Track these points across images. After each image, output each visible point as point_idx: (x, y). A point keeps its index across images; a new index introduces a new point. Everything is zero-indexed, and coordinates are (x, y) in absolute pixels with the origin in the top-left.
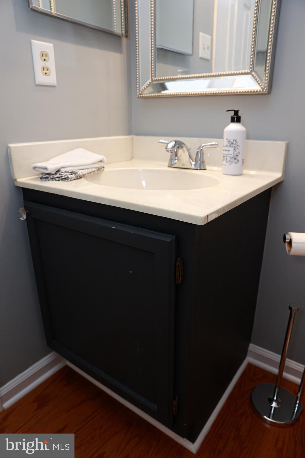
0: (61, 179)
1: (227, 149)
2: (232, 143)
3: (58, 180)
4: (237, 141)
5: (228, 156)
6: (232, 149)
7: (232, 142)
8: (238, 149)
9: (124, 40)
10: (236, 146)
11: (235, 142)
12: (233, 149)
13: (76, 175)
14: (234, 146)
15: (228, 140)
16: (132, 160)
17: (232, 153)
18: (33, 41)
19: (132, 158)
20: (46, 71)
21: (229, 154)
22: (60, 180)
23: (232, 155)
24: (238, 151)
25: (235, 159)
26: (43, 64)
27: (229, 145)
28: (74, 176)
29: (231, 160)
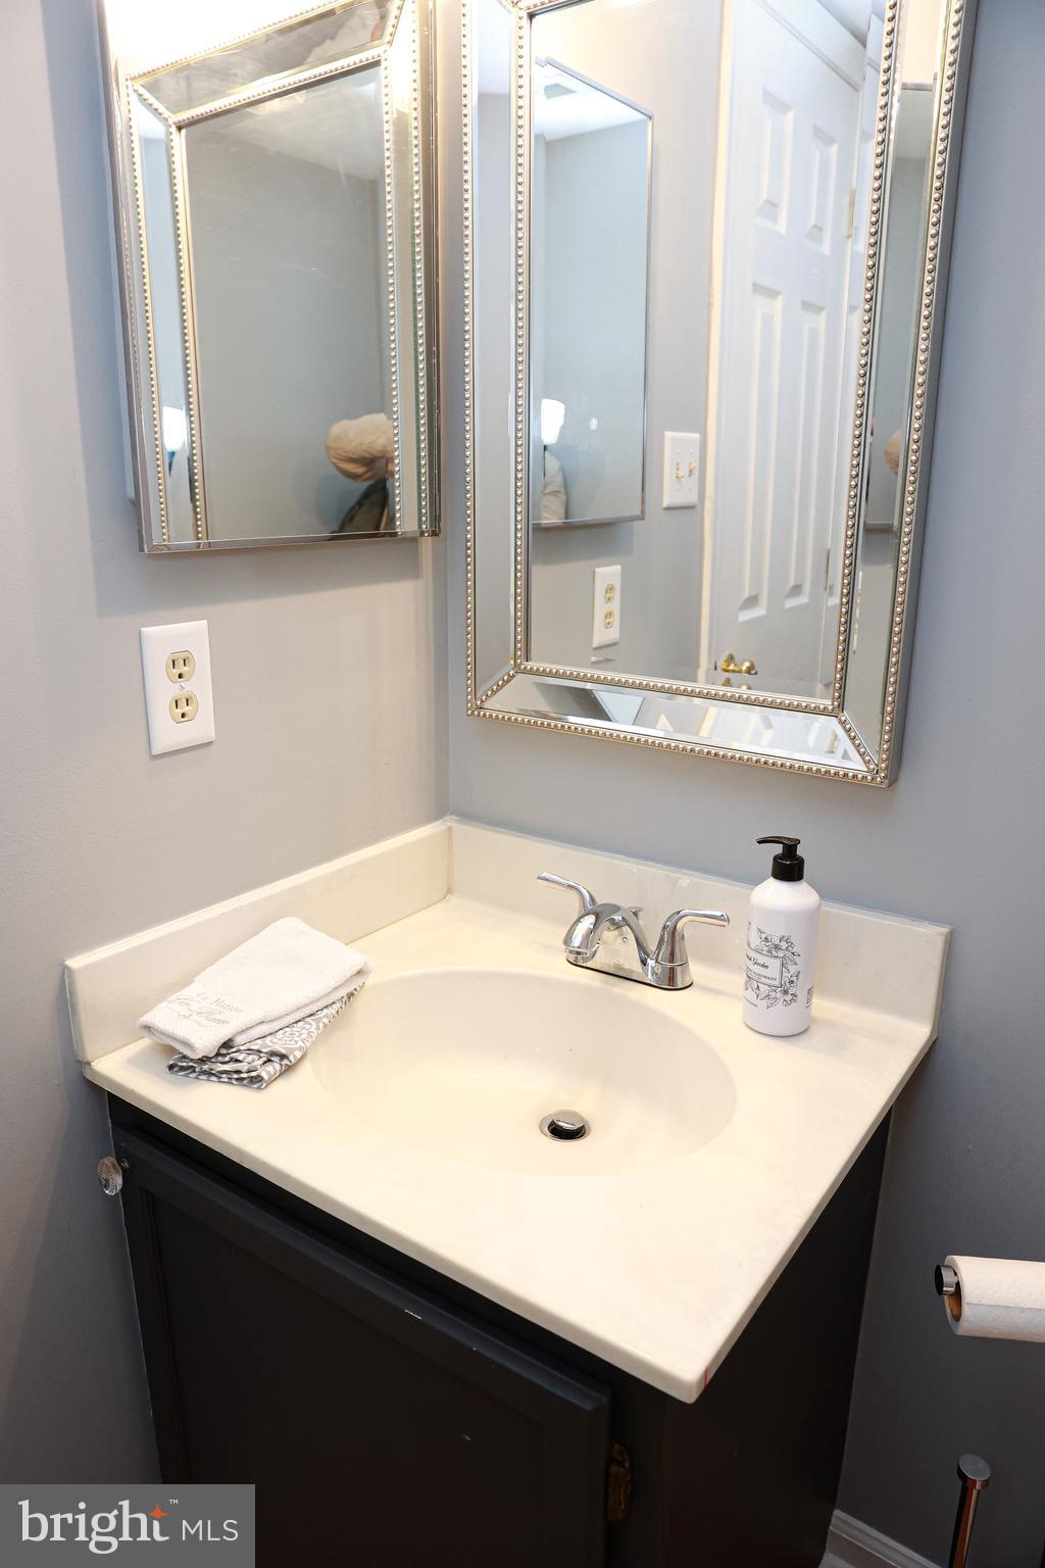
0: (237, 1079)
1: (761, 959)
2: (777, 947)
3: (226, 1080)
4: (792, 940)
5: (763, 980)
6: (774, 965)
7: (777, 942)
8: (795, 964)
9: (427, 543)
10: (789, 954)
11: (784, 945)
12: (778, 962)
13: (285, 1062)
14: (781, 954)
15: (763, 936)
16: (449, 896)
17: (777, 975)
18: (144, 630)
19: (449, 891)
20: (183, 707)
21: (765, 977)
22: (234, 1082)
23: (775, 979)
24: (793, 969)
25: (786, 992)
26: (175, 690)
27: (766, 949)
28: (277, 1066)
29: (773, 994)
